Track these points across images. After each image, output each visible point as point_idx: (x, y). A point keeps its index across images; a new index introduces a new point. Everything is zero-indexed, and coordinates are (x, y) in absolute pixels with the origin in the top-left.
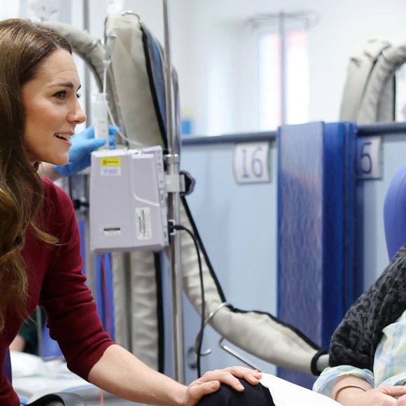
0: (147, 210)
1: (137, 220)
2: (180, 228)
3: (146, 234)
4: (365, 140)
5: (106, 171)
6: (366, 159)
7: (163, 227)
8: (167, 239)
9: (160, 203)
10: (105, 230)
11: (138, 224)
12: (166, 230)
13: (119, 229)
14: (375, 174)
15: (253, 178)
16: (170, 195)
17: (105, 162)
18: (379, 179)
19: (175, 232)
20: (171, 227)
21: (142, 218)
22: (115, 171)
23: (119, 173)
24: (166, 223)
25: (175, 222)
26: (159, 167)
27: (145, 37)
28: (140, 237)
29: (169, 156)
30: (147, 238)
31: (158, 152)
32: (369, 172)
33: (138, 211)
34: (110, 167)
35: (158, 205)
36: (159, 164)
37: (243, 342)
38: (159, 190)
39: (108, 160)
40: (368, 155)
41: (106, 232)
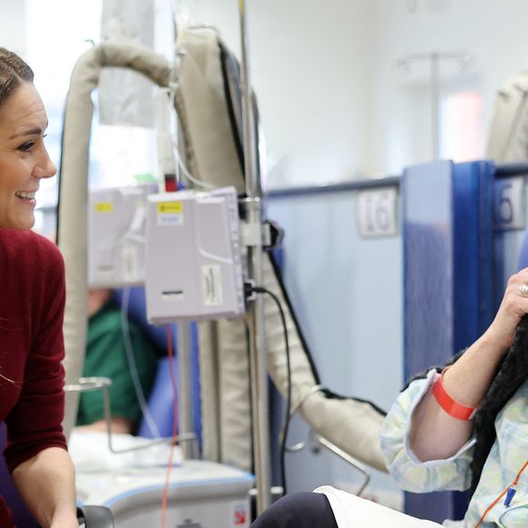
0: (216, 268)
1: (204, 281)
2: (261, 290)
3: (216, 299)
4: (504, 182)
5: (164, 219)
6: (506, 205)
7: (238, 290)
8: (242, 305)
9: (234, 259)
10: (165, 293)
11: (204, 286)
12: (241, 293)
13: (180, 292)
14: (517, 222)
15: (378, 231)
16: (250, 249)
17: (163, 208)
18: (522, 229)
19: (254, 296)
20: (248, 290)
21: (210, 278)
22: (175, 219)
23: (181, 221)
24: (240, 285)
25: (254, 284)
26: (231, 213)
27: (224, 55)
28: (208, 302)
29: (248, 200)
30: (216, 303)
31: (231, 194)
32: (510, 220)
33: (205, 270)
34: (169, 214)
35: (230, 261)
36: (232, 210)
37: (338, 438)
38: (232, 242)
39: (167, 205)
40: (508, 200)
41: (166, 297)
